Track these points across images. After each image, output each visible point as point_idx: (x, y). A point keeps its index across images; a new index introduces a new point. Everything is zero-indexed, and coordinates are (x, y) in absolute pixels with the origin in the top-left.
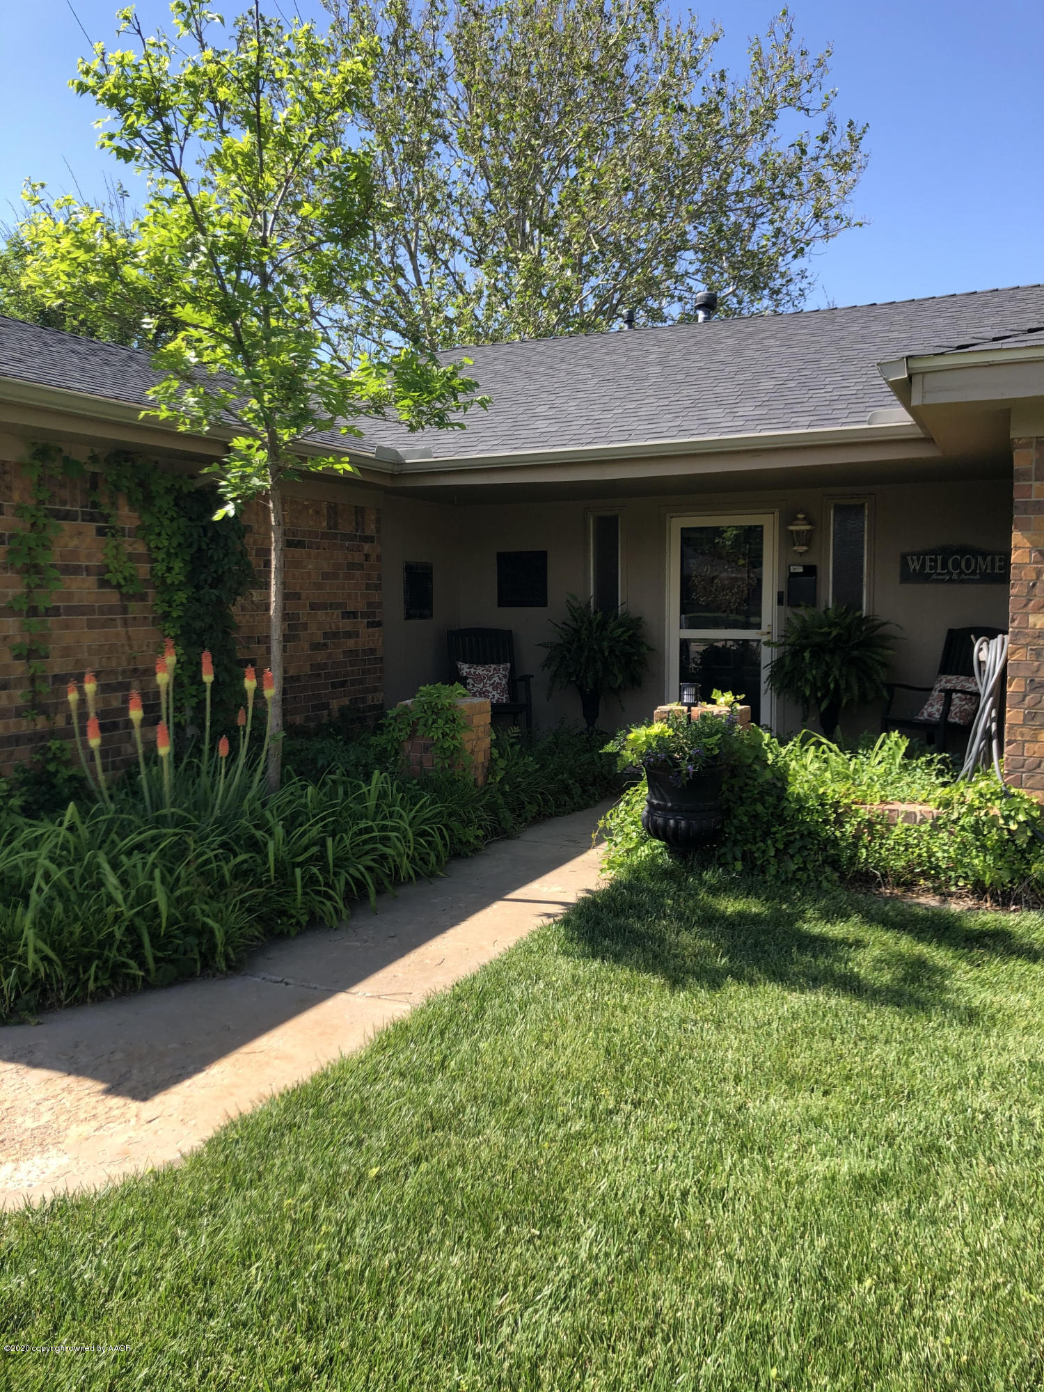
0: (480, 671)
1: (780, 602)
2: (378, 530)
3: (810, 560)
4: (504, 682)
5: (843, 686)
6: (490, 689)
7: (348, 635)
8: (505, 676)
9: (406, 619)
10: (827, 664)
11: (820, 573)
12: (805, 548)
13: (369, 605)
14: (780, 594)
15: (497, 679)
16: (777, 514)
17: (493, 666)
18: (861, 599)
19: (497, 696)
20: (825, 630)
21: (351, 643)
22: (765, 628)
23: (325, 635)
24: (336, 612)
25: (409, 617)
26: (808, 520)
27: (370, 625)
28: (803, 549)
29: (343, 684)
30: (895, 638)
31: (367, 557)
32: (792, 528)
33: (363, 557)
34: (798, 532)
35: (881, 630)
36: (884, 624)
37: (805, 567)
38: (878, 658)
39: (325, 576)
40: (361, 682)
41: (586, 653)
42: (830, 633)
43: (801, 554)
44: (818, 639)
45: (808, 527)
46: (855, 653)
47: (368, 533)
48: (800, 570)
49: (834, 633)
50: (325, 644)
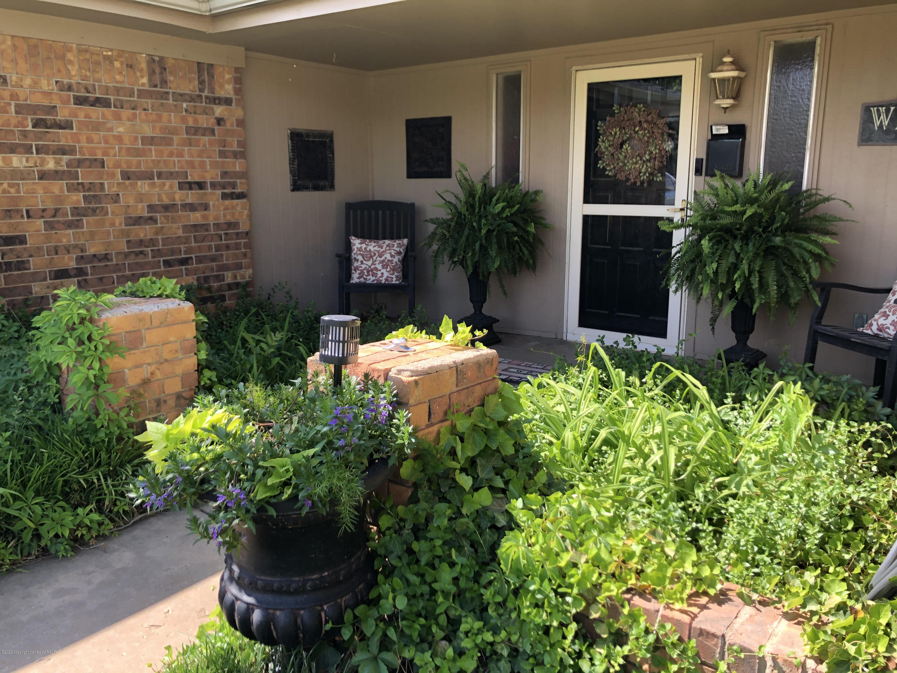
0: (372, 246)
1: (698, 171)
2: (238, 91)
3: (737, 118)
4: (396, 260)
5: (756, 286)
6: (379, 267)
7: (192, 208)
8: (399, 253)
9: (293, 190)
10: (737, 255)
11: (750, 135)
12: (731, 101)
13: (224, 174)
14: (699, 162)
15: (388, 256)
16: (699, 60)
17: (387, 242)
18: (803, 167)
19: (386, 274)
20: (738, 208)
21: (196, 217)
22: (679, 204)
23: (151, 208)
24: (168, 183)
25: (296, 188)
26: (737, 65)
27: (225, 196)
28: (727, 102)
29: (184, 262)
30: (841, 220)
31: (220, 121)
32: (713, 75)
33: (213, 121)
34: (722, 81)
35: (822, 209)
36: (828, 199)
37: (730, 127)
38: (811, 247)
39: (149, 141)
40: (213, 259)
41: (466, 232)
42: (744, 212)
43: (725, 109)
44: (726, 221)
45: (735, 74)
46: (778, 240)
47: (221, 93)
48: (725, 130)
49: (749, 213)
50: (151, 218)
